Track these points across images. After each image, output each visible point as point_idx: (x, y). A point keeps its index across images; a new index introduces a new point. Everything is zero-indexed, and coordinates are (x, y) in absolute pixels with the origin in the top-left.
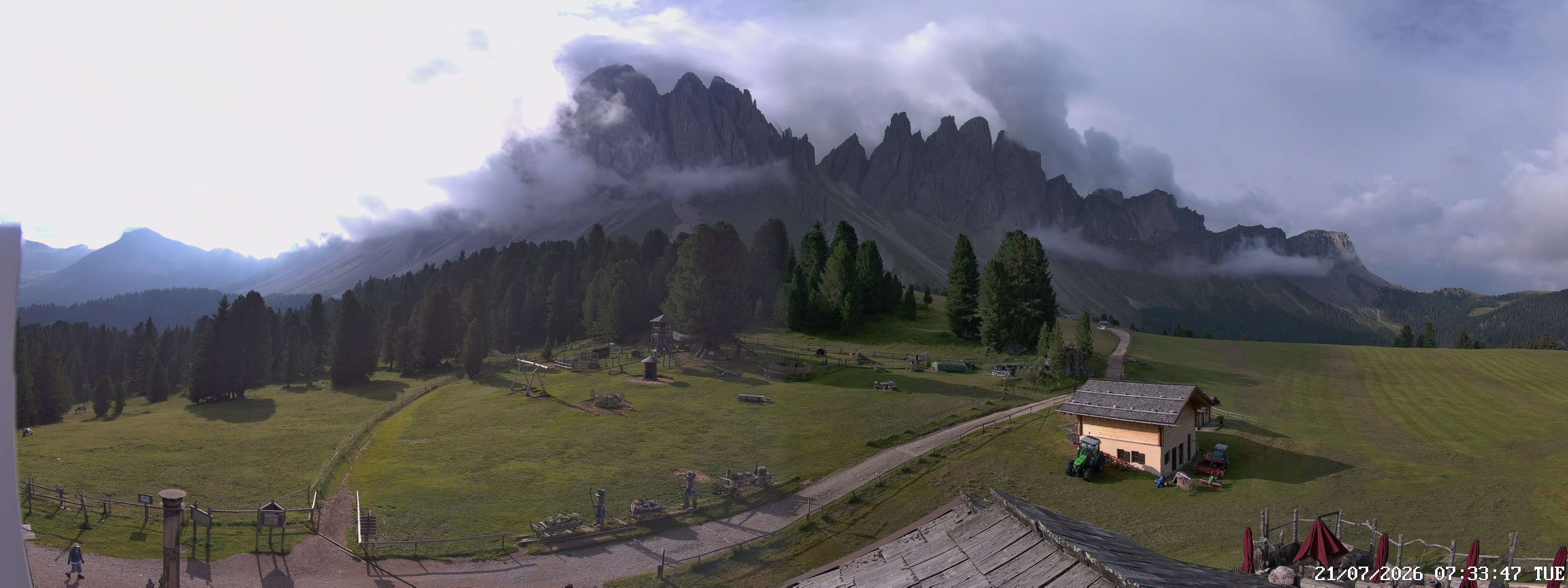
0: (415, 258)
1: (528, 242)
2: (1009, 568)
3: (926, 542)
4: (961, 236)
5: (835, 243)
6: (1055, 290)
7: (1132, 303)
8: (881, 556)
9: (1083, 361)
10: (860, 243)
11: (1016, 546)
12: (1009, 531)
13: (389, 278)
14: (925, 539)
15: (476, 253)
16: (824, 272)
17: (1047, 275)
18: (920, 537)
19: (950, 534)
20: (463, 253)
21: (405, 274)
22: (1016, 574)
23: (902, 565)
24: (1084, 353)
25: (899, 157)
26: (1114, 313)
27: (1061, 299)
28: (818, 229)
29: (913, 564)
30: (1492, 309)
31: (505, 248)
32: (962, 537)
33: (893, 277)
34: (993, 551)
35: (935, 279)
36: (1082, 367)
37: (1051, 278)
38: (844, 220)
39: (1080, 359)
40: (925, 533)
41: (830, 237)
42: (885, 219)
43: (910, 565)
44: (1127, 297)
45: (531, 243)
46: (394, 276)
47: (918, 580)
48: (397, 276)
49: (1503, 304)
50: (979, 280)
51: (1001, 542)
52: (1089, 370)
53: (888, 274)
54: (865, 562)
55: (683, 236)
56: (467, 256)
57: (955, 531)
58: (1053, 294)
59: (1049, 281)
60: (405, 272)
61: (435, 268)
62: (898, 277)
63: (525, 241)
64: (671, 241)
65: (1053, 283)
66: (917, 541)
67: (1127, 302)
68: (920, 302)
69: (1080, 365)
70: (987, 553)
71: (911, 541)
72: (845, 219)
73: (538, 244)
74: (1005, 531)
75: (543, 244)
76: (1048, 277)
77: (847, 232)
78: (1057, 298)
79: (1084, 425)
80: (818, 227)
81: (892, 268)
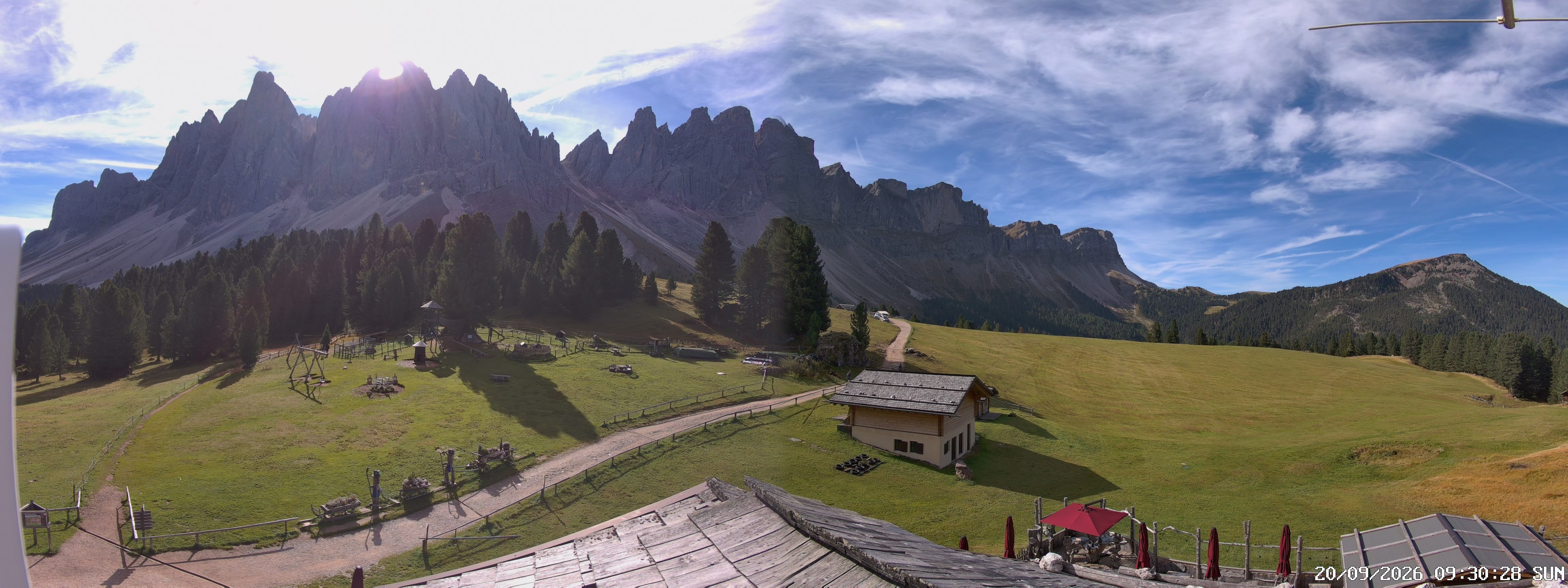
0: (187, 246)
1: (308, 230)
2: (763, 558)
3: (664, 524)
4: (713, 223)
5: (577, 232)
6: (827, 278)
7: (914, 293)
8: (615, 533)
9: (858, 351)
10: (600, 232)
11: (774, 537)
12: (766, 521)
13: (155, 266)
14: (662, 521)
15: (254, 240)
16: (566, 259)
17: (819, 263)
18: (657, 518)
19: (693, 519)
20: (240, 241)
21: (174, 262)
22: (772, 566)
23: (637, 544)
24: (860, 343)
25: (643, 150)
26: (895, 303)
27: (833, 286)
28: (561, 220)
29: (649, 545)
30: (1222, 308)
31: (285, 237)
32: (707, 523)
33: (633, 264)
34: (744, 540)
35: (680, 266)
36: (857, 357)
37: (823, 266)
38: (585, 211)
39: (855, 349)
40: (663, 516)
41: (572, 226)
42: (626, 209)
43: (646, 546)
44: (908, 287)
45: (312, 231)
46: (161, 264)
47: (654, 561)
48: (164, 264)
49: (1232, 303)
50: (734, 267)
51: (755, 531)
52: (865, 360)
53: (628, 260)
54: (599, 539)
55: (450, 226)
56: (244, 244)
57: (698, 516)
58: (825, 283)
59: (821, 269)
60: (174, 260)
61: (209, 255)
62: (638, 264)
63: (305, 229)
64: (440, 230)
65: (824, 271)
66: (653, 524)
67: (909, 292)
68: (663, 288)
69: (855, 355)
70: (737, 542)
71: (646, 522)
72: (587, 210)
73: (319, 232)
74: (760, 520)
75: (324, 232)
76: (820, 266)
77: (587, 222)
78: (829, 287)
79: (856, 416)
80: (561, 217)
81: (632, 255)
